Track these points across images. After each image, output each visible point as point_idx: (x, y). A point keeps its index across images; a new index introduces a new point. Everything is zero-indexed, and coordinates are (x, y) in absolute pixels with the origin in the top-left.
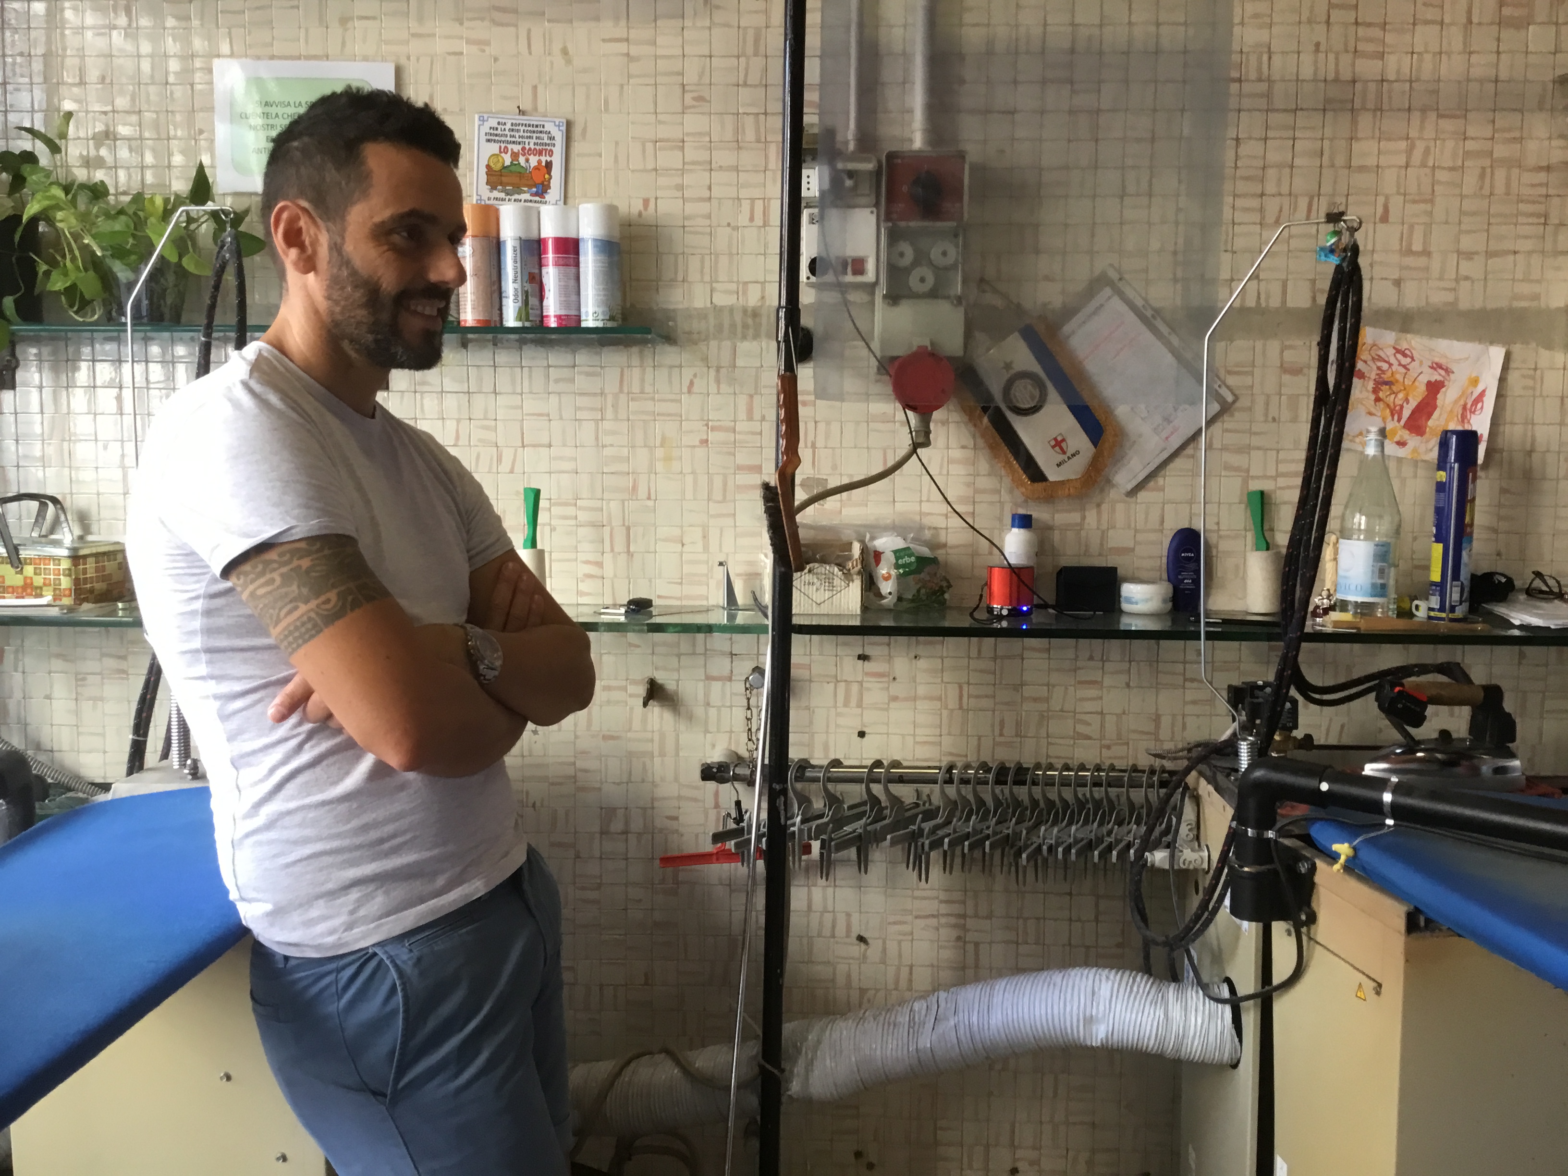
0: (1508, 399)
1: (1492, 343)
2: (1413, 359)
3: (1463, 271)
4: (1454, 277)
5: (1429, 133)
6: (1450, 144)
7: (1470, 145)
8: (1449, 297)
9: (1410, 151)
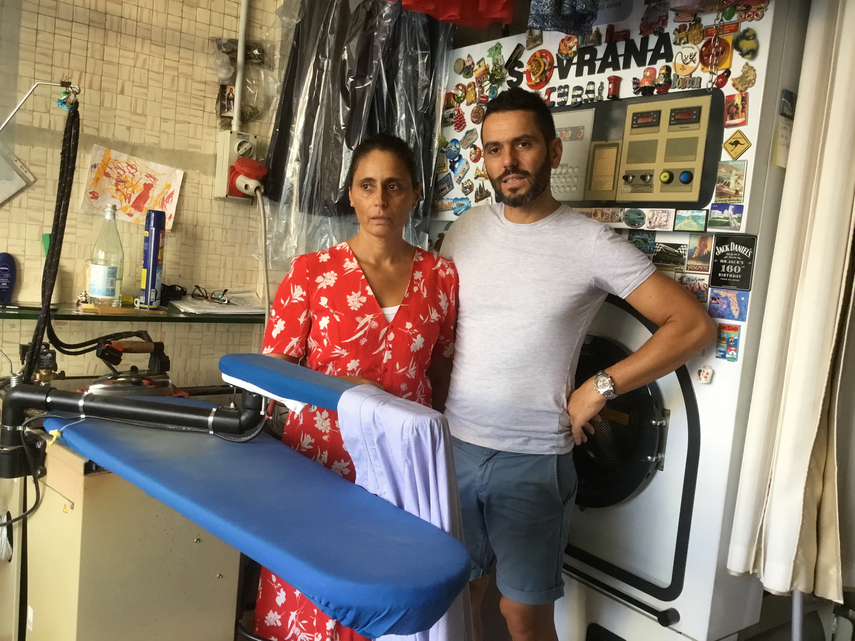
0: (185, 198)
1: (177, 168)
2: (137, 171)
3: (163, 128)
4: (158, 130)
5: (146, 51)
6: (157, 60)
7: (168, 63)
8: (156, 140)
9: (136, 59)
